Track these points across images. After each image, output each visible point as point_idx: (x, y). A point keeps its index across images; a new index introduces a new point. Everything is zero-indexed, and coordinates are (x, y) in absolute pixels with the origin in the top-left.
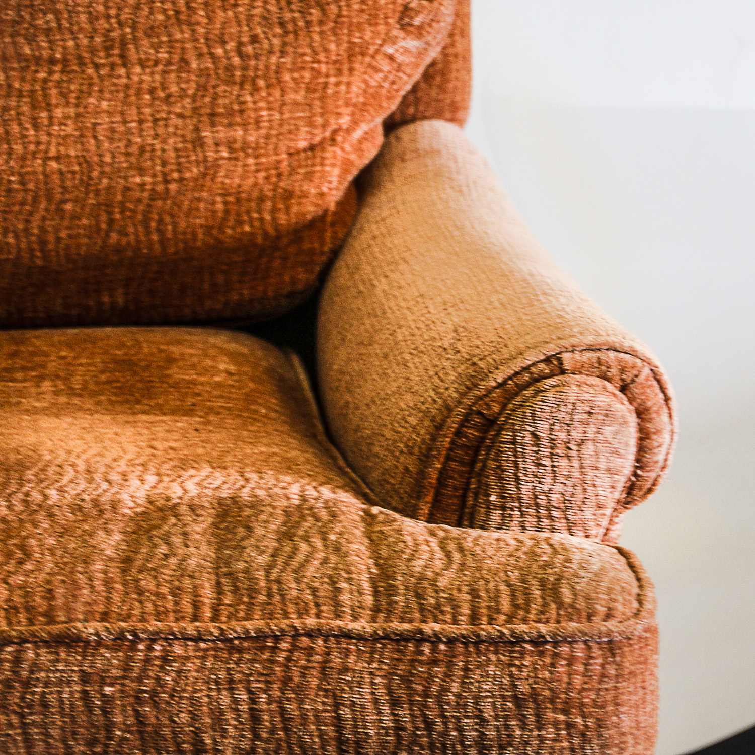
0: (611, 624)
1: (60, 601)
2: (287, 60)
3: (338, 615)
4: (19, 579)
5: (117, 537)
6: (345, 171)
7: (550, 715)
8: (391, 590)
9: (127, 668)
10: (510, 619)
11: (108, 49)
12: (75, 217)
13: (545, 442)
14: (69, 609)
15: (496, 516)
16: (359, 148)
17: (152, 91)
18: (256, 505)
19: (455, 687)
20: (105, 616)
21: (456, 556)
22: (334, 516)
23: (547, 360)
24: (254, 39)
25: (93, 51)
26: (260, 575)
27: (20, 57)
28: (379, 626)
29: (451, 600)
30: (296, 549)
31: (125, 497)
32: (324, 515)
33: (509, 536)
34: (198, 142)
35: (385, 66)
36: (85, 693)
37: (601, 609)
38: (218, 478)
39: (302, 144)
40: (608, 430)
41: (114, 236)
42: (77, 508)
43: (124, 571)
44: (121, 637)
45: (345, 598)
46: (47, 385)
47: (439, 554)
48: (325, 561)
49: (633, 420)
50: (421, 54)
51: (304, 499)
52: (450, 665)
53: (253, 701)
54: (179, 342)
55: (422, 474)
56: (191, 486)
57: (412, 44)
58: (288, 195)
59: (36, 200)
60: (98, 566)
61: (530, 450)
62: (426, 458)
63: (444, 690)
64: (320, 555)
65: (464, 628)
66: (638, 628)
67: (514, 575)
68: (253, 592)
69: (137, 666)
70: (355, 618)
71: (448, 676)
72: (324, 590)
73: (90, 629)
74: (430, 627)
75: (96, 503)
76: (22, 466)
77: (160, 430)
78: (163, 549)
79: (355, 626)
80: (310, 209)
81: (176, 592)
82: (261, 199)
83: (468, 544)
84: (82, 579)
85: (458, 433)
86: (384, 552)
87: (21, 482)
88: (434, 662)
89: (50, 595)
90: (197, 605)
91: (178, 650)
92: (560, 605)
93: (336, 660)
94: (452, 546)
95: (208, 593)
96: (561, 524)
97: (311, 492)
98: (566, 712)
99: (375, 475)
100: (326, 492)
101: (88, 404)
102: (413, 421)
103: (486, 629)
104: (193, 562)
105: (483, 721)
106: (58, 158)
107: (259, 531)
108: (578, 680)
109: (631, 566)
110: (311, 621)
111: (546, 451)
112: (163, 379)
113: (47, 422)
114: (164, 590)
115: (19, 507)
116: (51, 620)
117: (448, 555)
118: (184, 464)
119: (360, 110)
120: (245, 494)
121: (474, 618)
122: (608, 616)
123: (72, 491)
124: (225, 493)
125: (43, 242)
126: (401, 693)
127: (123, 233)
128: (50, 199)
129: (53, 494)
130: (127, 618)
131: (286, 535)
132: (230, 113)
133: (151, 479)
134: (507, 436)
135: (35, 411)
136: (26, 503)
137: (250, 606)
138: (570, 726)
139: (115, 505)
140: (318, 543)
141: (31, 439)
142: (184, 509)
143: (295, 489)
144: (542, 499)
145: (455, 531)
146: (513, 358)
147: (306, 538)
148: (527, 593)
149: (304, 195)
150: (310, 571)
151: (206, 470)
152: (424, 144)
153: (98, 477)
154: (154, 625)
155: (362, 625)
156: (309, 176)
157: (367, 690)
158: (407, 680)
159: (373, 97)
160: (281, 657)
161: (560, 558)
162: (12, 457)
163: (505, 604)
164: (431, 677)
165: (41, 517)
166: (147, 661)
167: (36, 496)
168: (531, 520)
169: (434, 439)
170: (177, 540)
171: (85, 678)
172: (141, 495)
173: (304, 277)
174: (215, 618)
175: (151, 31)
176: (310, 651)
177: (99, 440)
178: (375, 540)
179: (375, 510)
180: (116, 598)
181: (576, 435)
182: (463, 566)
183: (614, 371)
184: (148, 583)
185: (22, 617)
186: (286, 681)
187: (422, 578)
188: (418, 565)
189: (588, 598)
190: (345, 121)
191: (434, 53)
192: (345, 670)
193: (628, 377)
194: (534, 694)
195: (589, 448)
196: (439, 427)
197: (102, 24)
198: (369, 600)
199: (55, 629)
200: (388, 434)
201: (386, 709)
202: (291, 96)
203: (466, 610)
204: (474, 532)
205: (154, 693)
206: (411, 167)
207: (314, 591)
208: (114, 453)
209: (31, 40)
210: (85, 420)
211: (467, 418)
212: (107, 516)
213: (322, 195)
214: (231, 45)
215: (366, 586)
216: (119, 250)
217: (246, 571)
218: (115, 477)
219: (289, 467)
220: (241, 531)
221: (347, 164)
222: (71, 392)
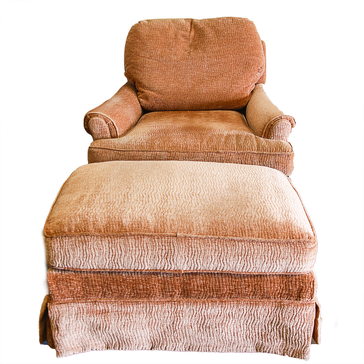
0: (288, 153)
1: (217, 147)
2: (243, 76)
3: (252, 150)
4: (212, 144)
5: (224, 139)
6: (250, 90)
7: (280, 164)
8: (259, 147)
9: (226, 156)
10: (275, 152)
11: (221, 75)
12: (216, 96)
13: (279, 128)
14: (218, 148)
15: (272, 138)
16: (252, 88)
17: (226, 80)
18: (241, 135)
19: (268, 160)
20: (223, 149)
21: (268, 143)
22: (251, 137)
23: (280, 117)
24: (239, 73)
25: (219, 75)
26: (242, 145)
27: (210, 76)
28: (258, 152)
29: (267, 149)
30: (247, 142)
31: (224, 134)
32: (250, 137)
33: (274, 140)
34: (232, 87)
35: (256, 77)
36: (220, 159)
37: (287, 151)
38: (236, 131)
39: (245, 87)
40: (287, 127)
41: (221, 99)
42: (218, 135)
43: (225, 144)
44: (225, 152)
45: (253, 148)
46: (213, 118)
47: (265, 143)
48: (251, 143)
49: (291, 125)
50: (260, 75)
51: (247, 135)
52: (267, 157)
53: (241, 161)
54: (229, 113)
55: (263, 132)
56: (232, 132)
57: (259, 74)
58: (243, 93)
59: (211, 94)
60: (222, 143)
61: (277, 129)
62: (263, 130)
63: (266, 161)
64: (250, 142)
65: (269, 153)
66: (292, 153)
67: (275, 146)
68: (241, 147)
69: (227, 156)
70: (255, 151)
71: (267, 159)
72: (251, 147)
73: (221, 151)
74: (264, 152)
75: (221, 134)
76: (211, 129)
77: (228, 125)
78: (230, 141)
79: (255, 152)
80: (246, 96)
81: (232, 147)
82: (239, 94)
83: (269, 141)
84: (220, 144)
85: (268, 127)
86: (258, 142)
87: (211, 131)
88: (265, 157)
89: (216, 146)
90: (234, 149)
91: (232, 154)
92: (282, 150)
93: (252, 156)
94: (267, 142)
95: (236, 147)
96: (281, 139)
97: (248, 134)
98: (282, 164)
99: (256, 132)
100: (250, 134)
101: (218, 121)
102: (261, 125)
103: (272, 153)
104: (234, 143)
105: (271, 165)
106: (214, 89)
107: (242, 139)
108: (284, 160)
109: (291, 145)
110: (249, 151)
111: (279, 129)
112: (227, 118)
113: (213, 123)
114: (230, 146)
115: (211, 135)
116: (216, 150)
117: (267, 143)
118: (231, 130)
119: (252, 83)
120: (239, 134)
121: (270, 151)
122: (288, 152)
123: (218, 133)
124: (237, 134)
125: (212, 100)
126: (261, 161)
127: (222, 98)
128: (213, 94)
129: (215, 133)
130: (226, 150)
131: (245, 140)
132: (236, 83)
133: (227, 131)
134: (274, 127)
135: (212, 122)
136: (212, 134)
137: (241, 149)
138: (282, 166)
139: (223, 135)
140: (250, 141)
141: (212, 126)
142: (232, 136)
143: (246, 133)
144: (278, 136)
145: (267, 140)
146: (275, 117)
147: (248, 140)
148: (277, 148)
149: (245, 93)
150: (249, 144)
151: (234, 130)
152: (260, 87)
153: (221, 131)
154: (229, 151)
155: (256, 152)
156: (246, 91)
157: (256, 160)
158: (261, 159)
159: (254, 81)
160: (245, 156)
161: (281, 144)
162: (210, 128)
163: (274, 150)
164: (264, 159)
165: (214, 136)
166: (228, 155)
167: (213, 133)
168: (277, 138)
169: (264, 127)
170: (231, 140)
171: (220, 157)
172: (226, 133)
173: (245, 104)
174: (237, 150)
175: (226, 73)
176: (249, 155)
177: (220, 126)
178: (257, 141)
179: (256, 136)
180: (224, 147)
181: (283, 127)
182: (269, 145)
183: (288, 119)
184: (228, 145)
185: (213, 149)
186: (246, 159)
187: (263, 146)
188: (263, 144)
189: (285, 149)
190: (250, 84)
191: (262, 75)
192: (253, 158)
193: (290, 120)
194: (278, 162)
195: (285, 129)
196: (265, 126)
197: (220, 72)
198: (256, 149)
199: (217, 151)
200: (258, 126)
201: (258, 163)
202: (243, 81)
203: (269, 150)
204: (270, 140)
205: (229, 160)
206: (259, 90)
207: (249, 147)
208: (222, 128)
209: (211, 74)
210: (218, 123)
211: (269, 124)
212: (222, 136)
213: (247, 94)
214: (236, 74)
215: (256, 147)
216: (221, 101)
217: (241, 144)
218: (223, 131)
219: (245, 130)
220: (240, 139)
221: (251, 89)
222: (216, 119)
